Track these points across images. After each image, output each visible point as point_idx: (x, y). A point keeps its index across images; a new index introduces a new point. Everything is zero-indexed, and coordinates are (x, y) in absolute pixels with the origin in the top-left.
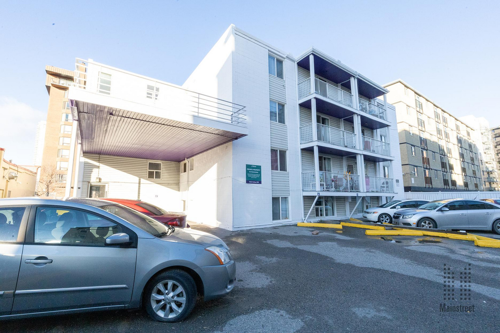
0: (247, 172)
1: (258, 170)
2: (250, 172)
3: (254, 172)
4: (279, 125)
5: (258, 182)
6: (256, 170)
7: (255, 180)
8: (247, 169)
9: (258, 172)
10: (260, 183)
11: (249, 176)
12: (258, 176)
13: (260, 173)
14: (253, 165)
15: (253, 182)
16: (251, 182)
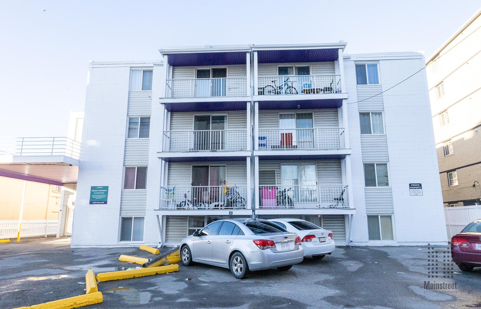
0: (92, 193)
1: (104, 191)
2: (94, 193)
3: (100, 193)
4: (140, 140)
5: (103, 203)
6: (102, 191)
7: (100, 201)
8: (92, 191)
9: (104, 193)
10: (106, 203)
11: (93, 197)
12: (104, 196)
13: (106, 193)
14: (100, 187)
15: (97, 203)
16: (95, 203)
